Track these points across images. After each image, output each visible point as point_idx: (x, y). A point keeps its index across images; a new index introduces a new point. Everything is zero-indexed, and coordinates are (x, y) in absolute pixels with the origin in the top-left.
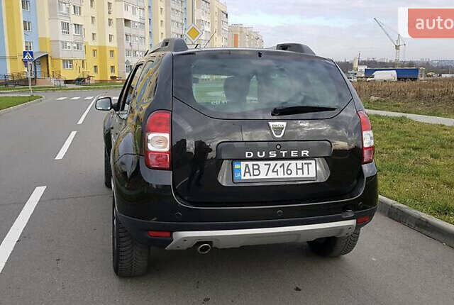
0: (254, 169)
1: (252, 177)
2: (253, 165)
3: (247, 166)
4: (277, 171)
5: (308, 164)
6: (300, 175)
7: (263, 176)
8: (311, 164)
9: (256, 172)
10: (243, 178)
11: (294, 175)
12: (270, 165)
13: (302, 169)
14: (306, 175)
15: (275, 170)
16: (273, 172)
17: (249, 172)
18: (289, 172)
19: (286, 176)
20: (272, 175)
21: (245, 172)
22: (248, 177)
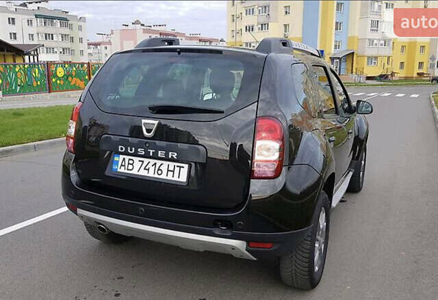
0: (129, 164)
1: (126, 171)
2: (129, 159)
3: (124, 159)
4: (148, 170)
5: (180, 167)
6: (170, 177)
7: (135, 172)
8: (183, 167)
9: (130, 167)
10: (119, 170)
11: (163, 176)
12: (143, 162)
13: (173, 171)
14: (176, 178)
15: (147, 168)
16: (145, 169)
17: (124, 166)
18: (160, 172)
19: (156, 176)
20: (143, 173)
21: (122, 165)
22: (122, 170)
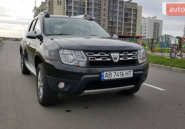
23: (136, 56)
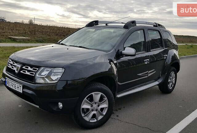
23: (34, 73)
